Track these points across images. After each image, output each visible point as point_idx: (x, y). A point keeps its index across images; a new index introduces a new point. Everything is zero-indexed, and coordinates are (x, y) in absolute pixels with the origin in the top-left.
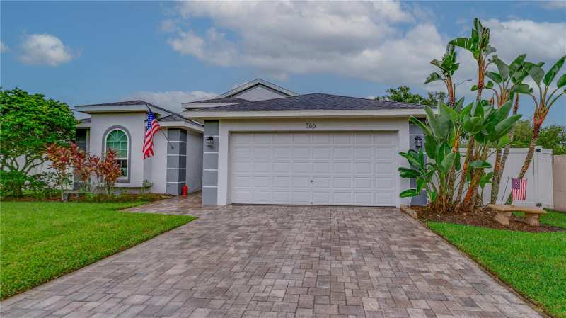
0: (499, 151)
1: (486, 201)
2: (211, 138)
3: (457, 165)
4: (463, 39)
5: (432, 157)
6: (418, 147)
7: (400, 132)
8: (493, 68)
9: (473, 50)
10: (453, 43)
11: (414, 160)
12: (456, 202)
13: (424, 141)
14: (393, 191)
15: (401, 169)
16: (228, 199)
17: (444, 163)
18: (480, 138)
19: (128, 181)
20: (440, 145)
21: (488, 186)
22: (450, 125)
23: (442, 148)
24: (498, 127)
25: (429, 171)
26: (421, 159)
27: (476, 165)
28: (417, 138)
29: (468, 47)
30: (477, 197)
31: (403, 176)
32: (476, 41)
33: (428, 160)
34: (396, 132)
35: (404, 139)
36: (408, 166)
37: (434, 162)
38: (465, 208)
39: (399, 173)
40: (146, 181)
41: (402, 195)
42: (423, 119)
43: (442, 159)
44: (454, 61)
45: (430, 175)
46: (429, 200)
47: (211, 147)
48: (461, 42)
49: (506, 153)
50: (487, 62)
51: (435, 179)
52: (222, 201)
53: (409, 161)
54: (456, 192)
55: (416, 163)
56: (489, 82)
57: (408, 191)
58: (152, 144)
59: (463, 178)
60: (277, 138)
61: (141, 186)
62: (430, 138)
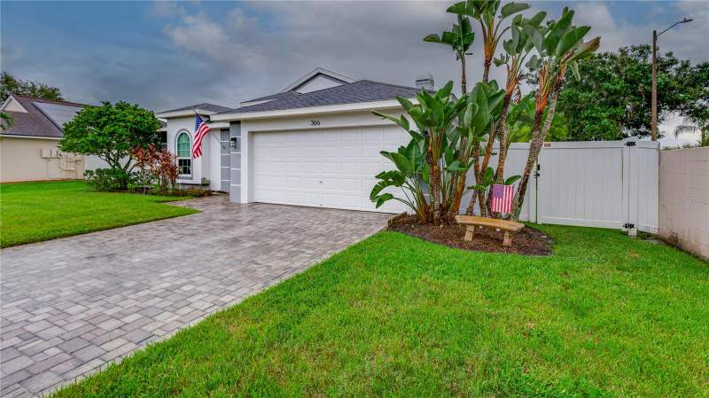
2: (234, 139)
16: (249, 198)
19: (191, 179)
40: (203, 179)
47: (235, 147)
52: (244, 199)
58: (200, 144)
60: (291, 137)
61: (200, 183)
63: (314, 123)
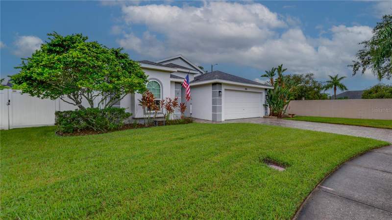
14: (259, 112)
15: (264, 105)
19: (162, 113)
28: (266, 95)
34: (261, 93)
47: (220, 95)
63: (246, 89)
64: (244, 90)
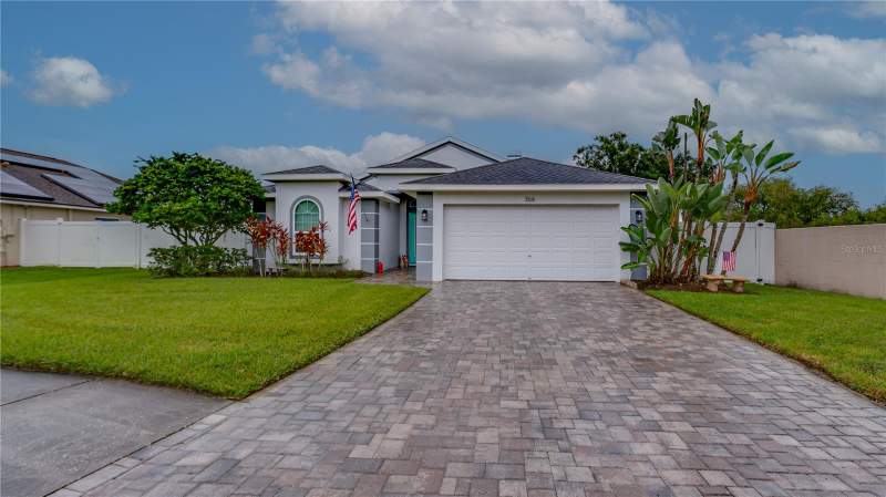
0: (715, 226)
1: (703, 274)
2: (425, 212)
3: (675, 240)
4: (684, 117)
5: (652, 231)
6: (638, 222)
7: (621, 207)
8: (712, 144)
9: (693, 127)
10: (674, 120)
11: (634, 235)
12: (674, 273)
13: (645, 216)
14: (613, 266)
15: (621, 244)
16: (443, 275)
17: (662, 238)
18: (697, 213)
20: (659, 221)
21: (705, 259)
22: (669, 201)
23: (661, 224)
24: (711, 205)
25: (649, 245)
26: (642, 233)
27: (693, 239)
28: (638, 213)
29: (689, 124)
30: (694, 269)
31: (624, 250)
32: (696, 119)
33: (649, 235)
34: (616, 206)
35: (625, 214)
36: (628, 241)
37: (654, 236)
38: (681, 279)
39: (619, 248)
40: (340, 258)
41: (624, 266)
42: (643, 194)
43: (660, 233)
44: (676, 136)
45: (649, 249)
46: (649, 273)
47: (426, 220)
48: (682, 120)
49: (724, 228)
50: (707, 138)
51: (655, 252)
52: (437, 276)
53: (630, 236)
54: (674, 265)
55: (637, 237)
56: (709, 159)
57: (629, 264)
59: (680, 251)
61: (336, 262)
62: (651, 213)
63: (527, 199)
64: (522, 201)
